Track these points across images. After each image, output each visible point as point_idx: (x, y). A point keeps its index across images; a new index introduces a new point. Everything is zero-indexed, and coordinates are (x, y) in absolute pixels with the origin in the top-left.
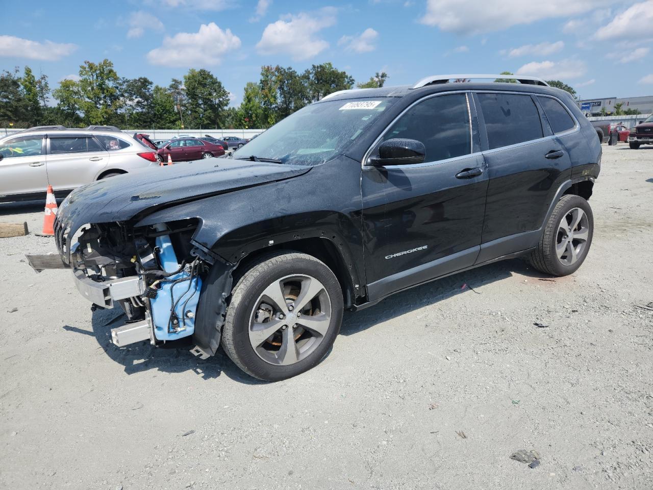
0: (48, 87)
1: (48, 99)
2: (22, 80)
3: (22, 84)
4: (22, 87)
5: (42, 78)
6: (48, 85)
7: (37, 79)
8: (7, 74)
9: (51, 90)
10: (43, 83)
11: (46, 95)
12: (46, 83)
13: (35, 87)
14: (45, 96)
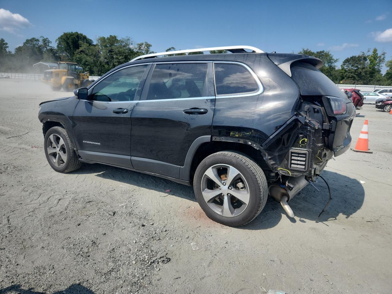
0: (384, 59)
1: (381, 67)
2: (370, 56)
3: (369, 59)
4: (368, 60)
5: (383, 54)
6: (385, 58)
7: (379, 55)
8: (362, 54)
9: (385, 62)
10: (382, 57)
11: (382, 65)
12: (384, 57)
13: (376, 60)
14: (380, 65)
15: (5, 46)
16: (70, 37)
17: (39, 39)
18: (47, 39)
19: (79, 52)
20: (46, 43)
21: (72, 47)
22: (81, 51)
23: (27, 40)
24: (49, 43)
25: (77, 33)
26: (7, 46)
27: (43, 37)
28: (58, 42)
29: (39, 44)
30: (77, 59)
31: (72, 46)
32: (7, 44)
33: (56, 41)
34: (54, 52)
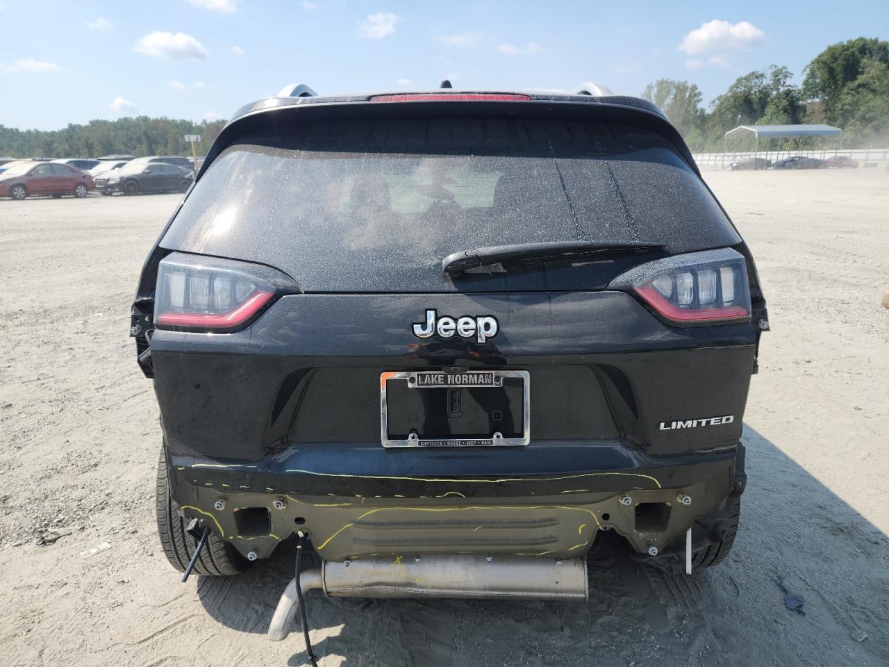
15: (696, 99)
16: (840, 54)
17: (765, 73)
18: (784, 70)
19: (852, 90)
20: (779, 80)
21: (842, 78)
22: (860, 86)
23: (738, 80)
24: (787, 76)
25: (862, 39)
26: (700, 97)
27: (776, 67)
28: (808, 71)
29: (764, 83)
30: (845, 107)
31: (842, 76)
32: (700, 94)
33: (804, 71)
34: (794, 97)
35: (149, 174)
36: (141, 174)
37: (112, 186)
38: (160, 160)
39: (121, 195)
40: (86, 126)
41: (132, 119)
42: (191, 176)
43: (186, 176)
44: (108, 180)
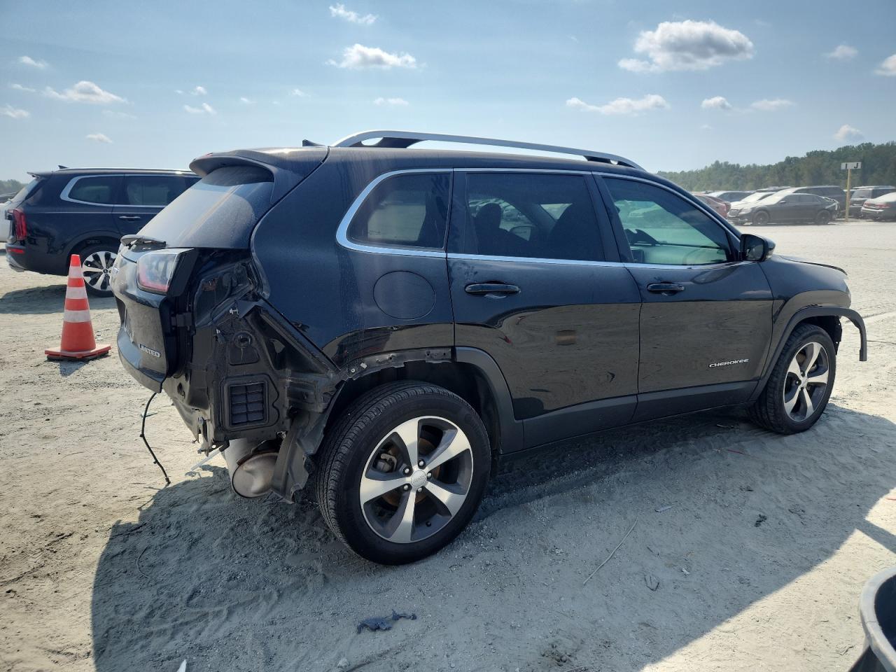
35: (783, 205)
36: (775, 205)
37: (742, 217)
38: (807, 191)
39: (751, 225)
40: (802, 158)
41: (853, 147)
42: (834, 206)
43: (827, 207)
44: (741, 211)
